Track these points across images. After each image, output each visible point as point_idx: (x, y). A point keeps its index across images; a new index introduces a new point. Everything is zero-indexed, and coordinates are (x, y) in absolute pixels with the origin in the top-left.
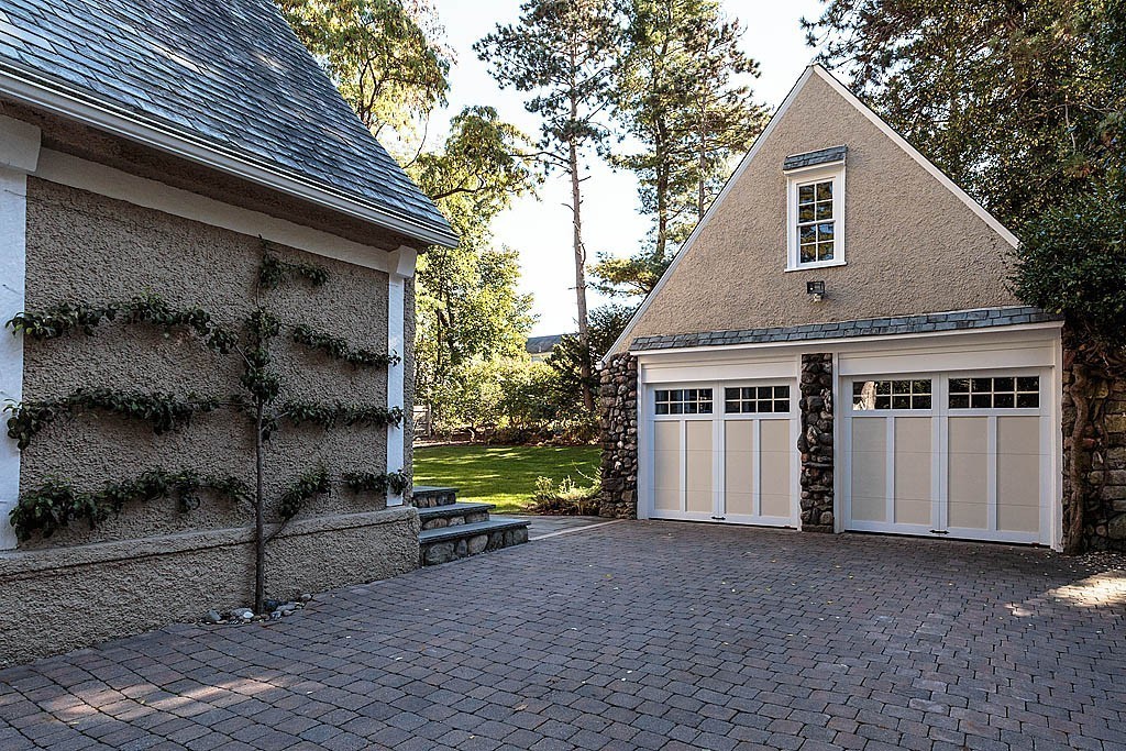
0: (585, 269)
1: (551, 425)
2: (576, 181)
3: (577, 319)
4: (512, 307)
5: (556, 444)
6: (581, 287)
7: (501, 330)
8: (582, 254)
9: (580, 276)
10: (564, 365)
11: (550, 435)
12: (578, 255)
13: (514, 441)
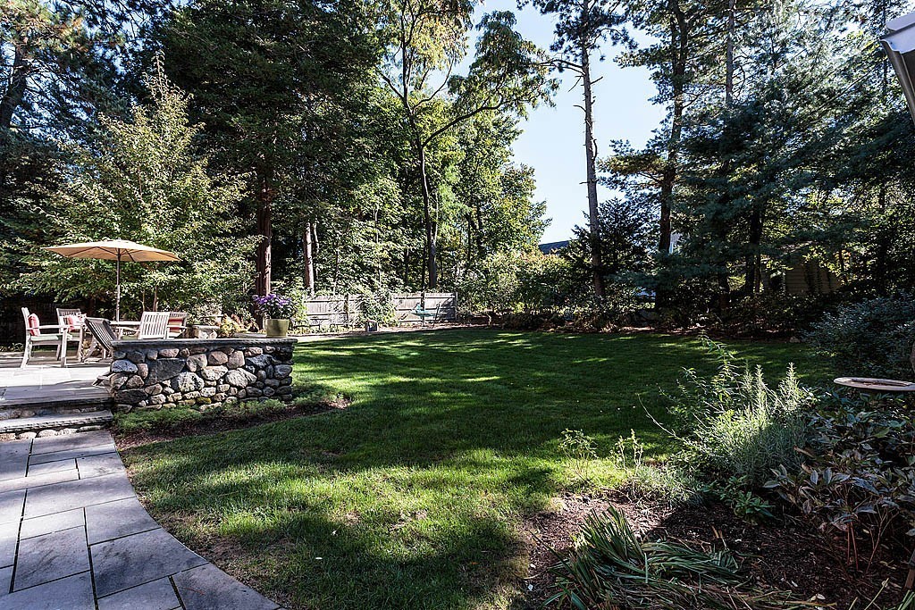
0: (596, 165)
1: (562, 311)
2: (587, 84)
3: (588, 213)
4: (529, 214)
5: (568, 331)
6: (592, 182)
7: (518, 230)
8: (594, 150)
9: (591, 171)
10: (574, 256)
11: (561, 321)
12: (589, 152)
13: (527, 325)
